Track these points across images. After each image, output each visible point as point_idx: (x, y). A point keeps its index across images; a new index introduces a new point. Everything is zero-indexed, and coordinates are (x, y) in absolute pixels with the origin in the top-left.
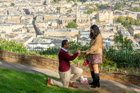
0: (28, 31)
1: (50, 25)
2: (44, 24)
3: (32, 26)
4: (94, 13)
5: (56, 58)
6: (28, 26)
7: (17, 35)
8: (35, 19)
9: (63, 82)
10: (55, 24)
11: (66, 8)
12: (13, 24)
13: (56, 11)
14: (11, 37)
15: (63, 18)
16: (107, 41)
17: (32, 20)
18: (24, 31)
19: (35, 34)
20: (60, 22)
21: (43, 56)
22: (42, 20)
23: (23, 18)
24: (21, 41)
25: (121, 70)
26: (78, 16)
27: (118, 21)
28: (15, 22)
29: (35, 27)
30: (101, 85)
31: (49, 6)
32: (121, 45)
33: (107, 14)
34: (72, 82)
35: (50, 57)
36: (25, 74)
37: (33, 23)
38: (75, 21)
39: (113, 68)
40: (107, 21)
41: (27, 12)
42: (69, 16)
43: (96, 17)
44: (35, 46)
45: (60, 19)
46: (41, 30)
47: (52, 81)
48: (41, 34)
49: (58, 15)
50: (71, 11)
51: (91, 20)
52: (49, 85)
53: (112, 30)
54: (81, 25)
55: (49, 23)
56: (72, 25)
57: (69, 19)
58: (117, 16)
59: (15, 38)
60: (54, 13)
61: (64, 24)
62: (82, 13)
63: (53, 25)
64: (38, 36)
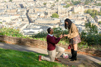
0: (23, 20)
1: (39, 16)
2: (35, 15)
3: (26, 16)
4: (71, 7)
5: (45, 40)
6: (23, 16)
7: (15, 23)
8: (28, 11)
9: (50, 58)
10: (43, 15)
11: (51, 4)
12: (11, 15)
13: (43, 5)
14: (10, 24)
15: (49, 11)
16: (80, 26)
17: (26, 12)
18: (20, 20)
19: (28, 22)
20: (46, 14)
21: (35, 39)
22: (33, 12)
23: (19, 11)
24: (18, 27)
25: (91, 47)
26: (59, 9)
27: (87, 12)
28: (13, 14)
29: (28, 17)
30: (77, 58)
31: (38, 2)
32: (89, 29)
33: (79, 7)
34: (57, 57)
35: (40, 39)
36: (22, 52)
37: (27, 14)
38: (57, 13)
39: (86, 46)
40: (80, 13)
41: (22, 6)
42: (53, 9)
43: (72, 10)
44: (28, 31)
45: (47, 12)
46: (33, 19)
47: (43, 58)
48: (32, 22)
49: (45, 9)
50: (54, 5)
51: (69, 12)
52: (40, 60)
53: (83, 19)
54: (62, 15)
55: (38, 14)
56: (55, 16)
57: (53, 11)
58: (87, 9)
59: (13, 26)
60: (42, 7)
61: (49, 15)
62: (62, 7)
63: (41, 15)
64: (31, 24)
